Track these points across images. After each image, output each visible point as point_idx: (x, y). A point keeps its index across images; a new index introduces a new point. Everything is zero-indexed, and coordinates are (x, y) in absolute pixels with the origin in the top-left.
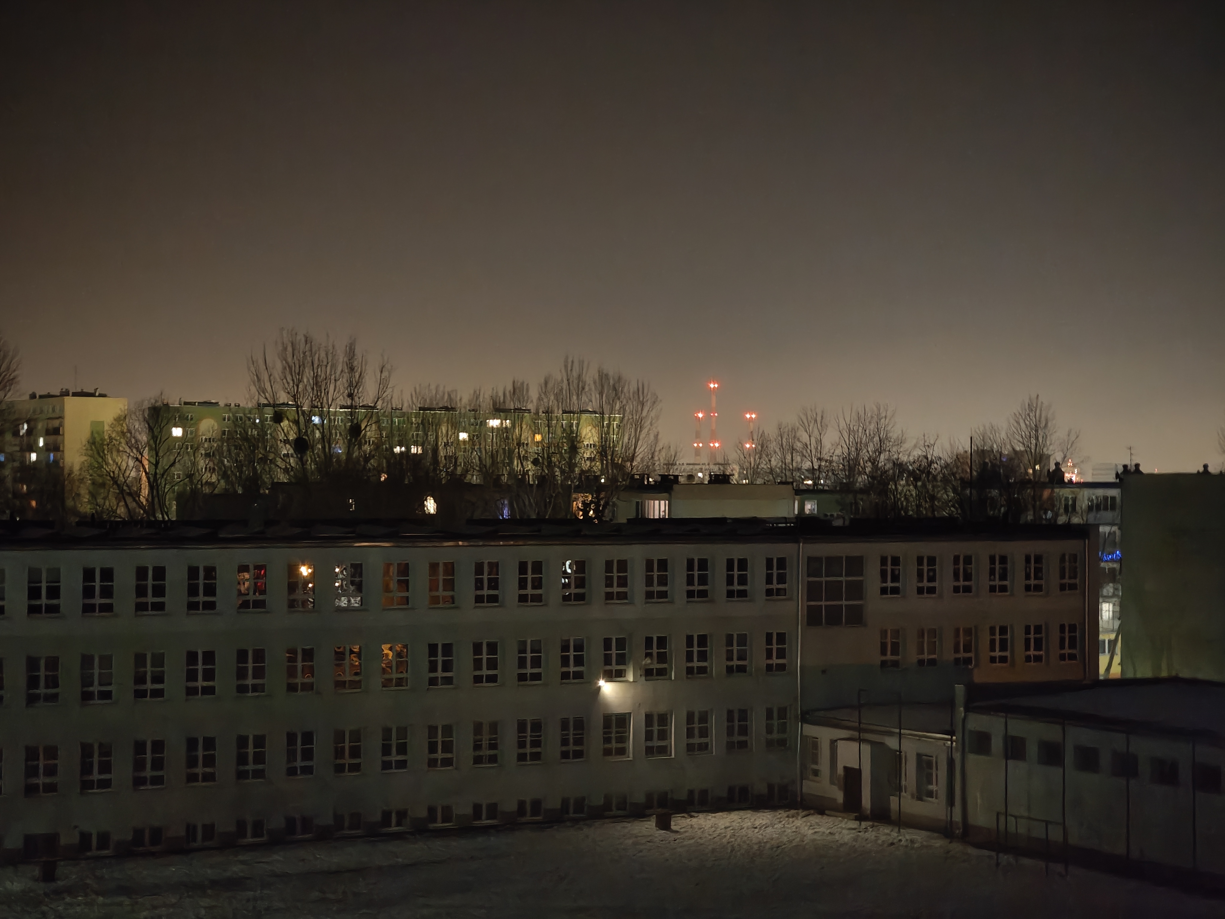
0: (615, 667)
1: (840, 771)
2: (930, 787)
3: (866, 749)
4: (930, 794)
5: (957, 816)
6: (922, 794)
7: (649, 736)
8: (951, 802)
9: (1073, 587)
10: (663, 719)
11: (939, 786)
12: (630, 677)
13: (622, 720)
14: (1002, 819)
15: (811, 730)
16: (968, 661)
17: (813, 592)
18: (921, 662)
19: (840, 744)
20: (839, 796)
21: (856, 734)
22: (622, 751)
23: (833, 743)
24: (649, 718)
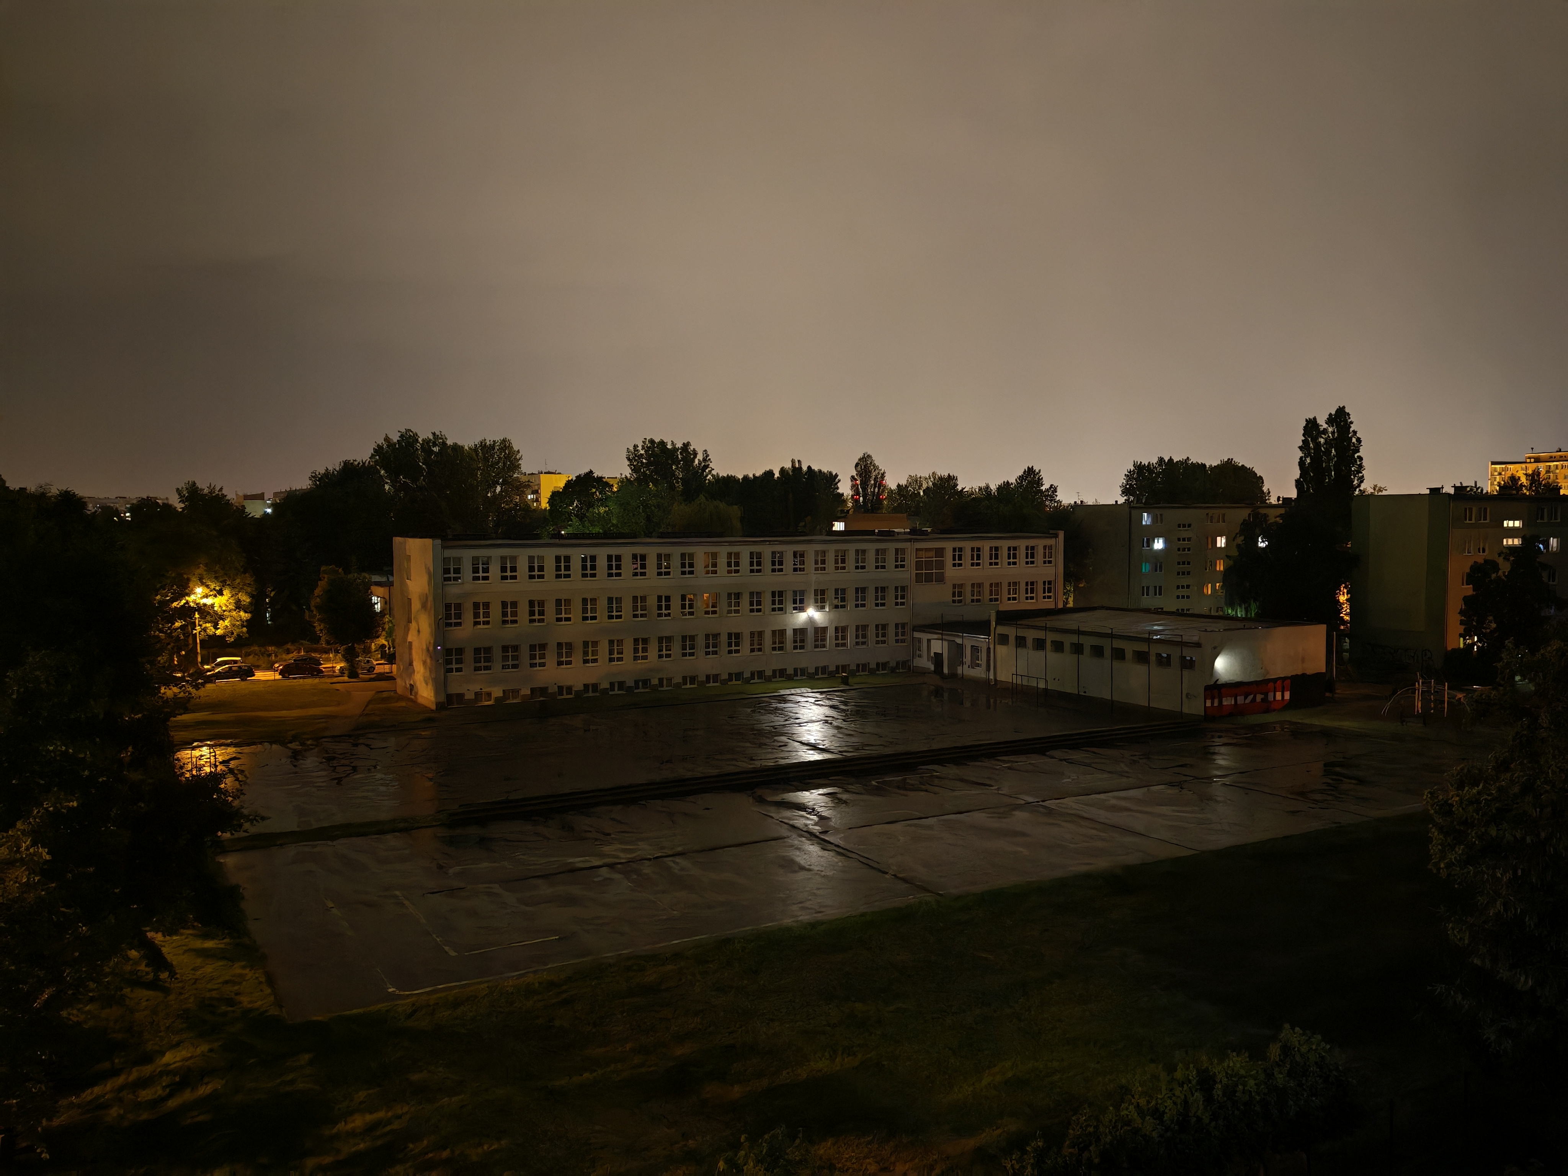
0: (819, 604)
1: (932, 655)
2: (977, 662)
3: (946, 644)
4: (978, 665)
5: (992, 677)
6: (974, 665)
7: (837, 638)
8: (988, 669)
9: (1050, 562)
10: (844, 629)
11: (983, 662)
12: (827, 610)
13: (824, 629)
14: (1014, 676)
15: (917, 635)
16: (996, 600)
17: (919, 565)
18: (973, 601)
19: (932, 641)
20: (932, 668)
21: (940, 636)
22: (824, 646)
23: (929, 641)
24: (836, 629)
